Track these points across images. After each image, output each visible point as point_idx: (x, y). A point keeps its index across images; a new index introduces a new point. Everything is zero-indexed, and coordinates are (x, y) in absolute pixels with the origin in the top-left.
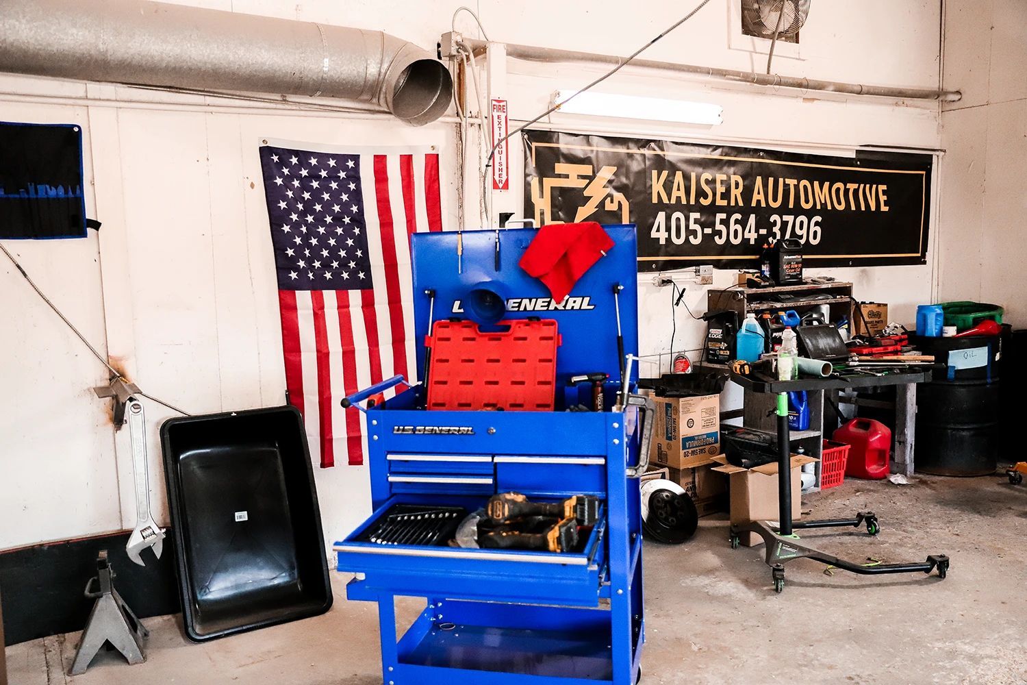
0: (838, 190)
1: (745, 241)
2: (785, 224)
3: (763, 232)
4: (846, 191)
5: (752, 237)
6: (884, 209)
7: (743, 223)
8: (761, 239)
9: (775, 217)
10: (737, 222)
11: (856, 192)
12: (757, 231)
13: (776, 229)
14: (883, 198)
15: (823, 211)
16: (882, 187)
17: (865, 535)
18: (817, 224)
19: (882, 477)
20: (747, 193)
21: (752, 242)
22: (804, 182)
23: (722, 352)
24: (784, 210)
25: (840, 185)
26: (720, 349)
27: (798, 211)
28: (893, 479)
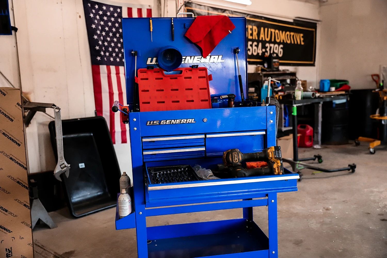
0: (288, 35)
1: (258, 54)
2: (271, 47)
3: (264, 50)
4: (290, 35)
5: (260, 52)
6: (302, 43)
7: (257, 46)
8: (263, 53)
9: (267, 45)
10: (255, 46)
11: (293, 36)
12: (262, 50)
13: (268, 50)
14: (302, 39)
15: (283, 43)
16: (302, 35)
17: (317, 163)
18: (281, 48)
19: (311, 147)
20: (259, 34)
21: (260, 54)
22: (277, 31)
23: (255, 97)
24: (270, 42)
25: (288, 33)
26: (254, 96)
27: (275, 43)
28: (315, 147)
